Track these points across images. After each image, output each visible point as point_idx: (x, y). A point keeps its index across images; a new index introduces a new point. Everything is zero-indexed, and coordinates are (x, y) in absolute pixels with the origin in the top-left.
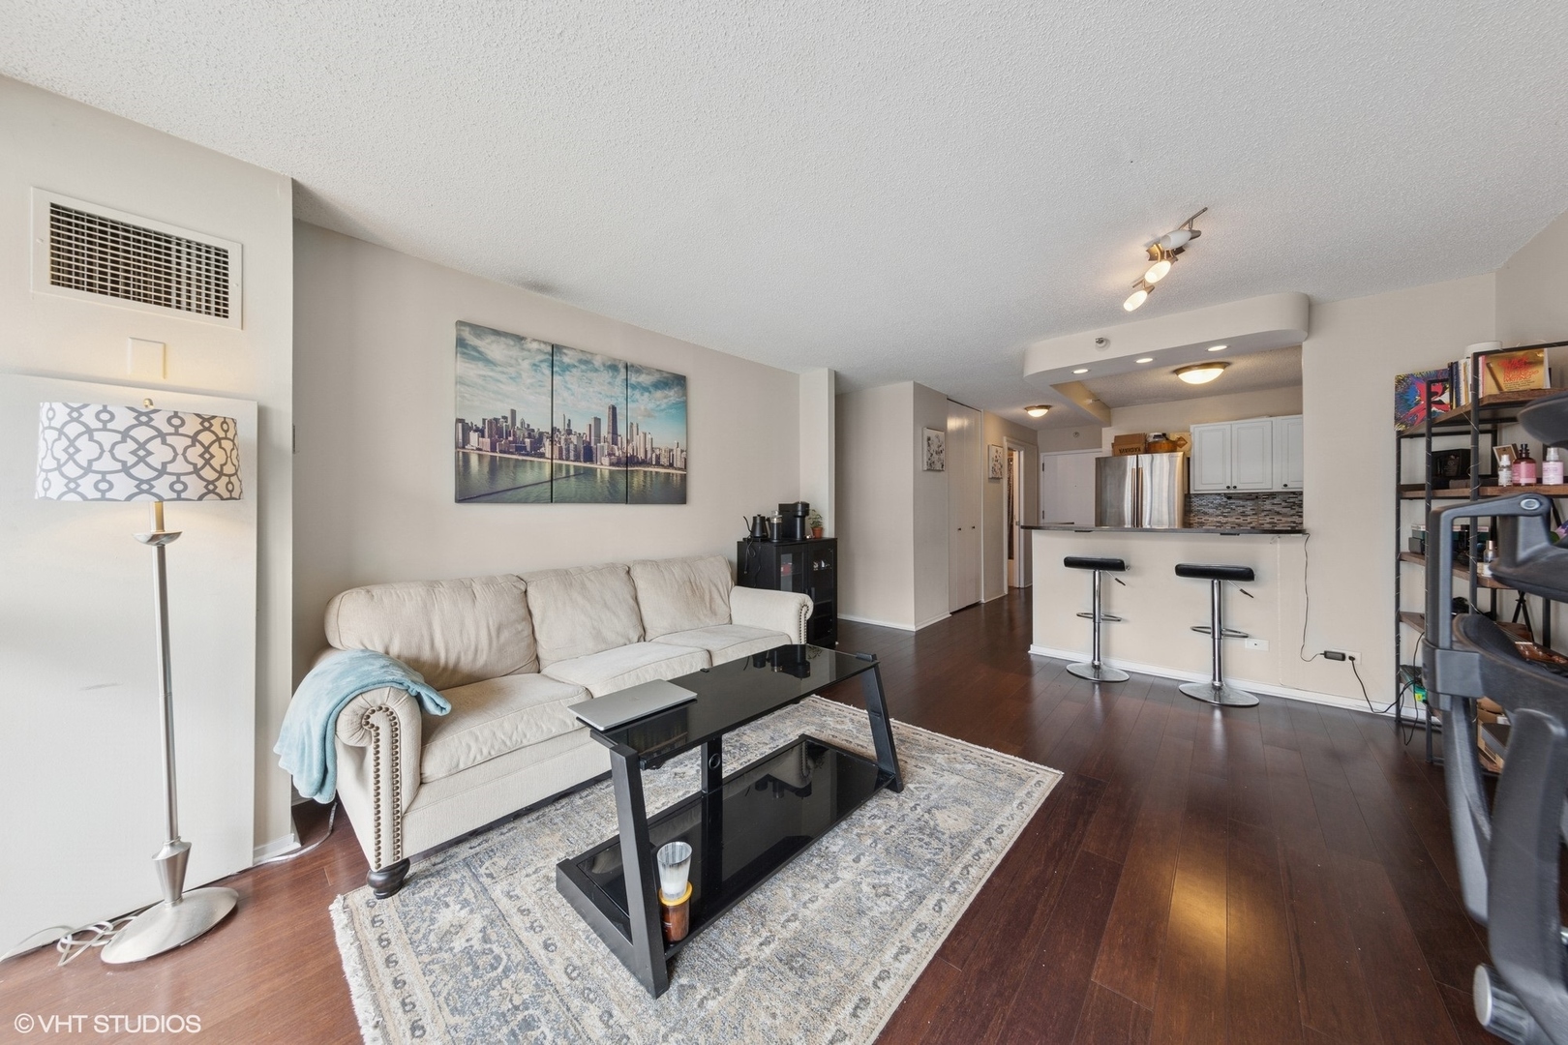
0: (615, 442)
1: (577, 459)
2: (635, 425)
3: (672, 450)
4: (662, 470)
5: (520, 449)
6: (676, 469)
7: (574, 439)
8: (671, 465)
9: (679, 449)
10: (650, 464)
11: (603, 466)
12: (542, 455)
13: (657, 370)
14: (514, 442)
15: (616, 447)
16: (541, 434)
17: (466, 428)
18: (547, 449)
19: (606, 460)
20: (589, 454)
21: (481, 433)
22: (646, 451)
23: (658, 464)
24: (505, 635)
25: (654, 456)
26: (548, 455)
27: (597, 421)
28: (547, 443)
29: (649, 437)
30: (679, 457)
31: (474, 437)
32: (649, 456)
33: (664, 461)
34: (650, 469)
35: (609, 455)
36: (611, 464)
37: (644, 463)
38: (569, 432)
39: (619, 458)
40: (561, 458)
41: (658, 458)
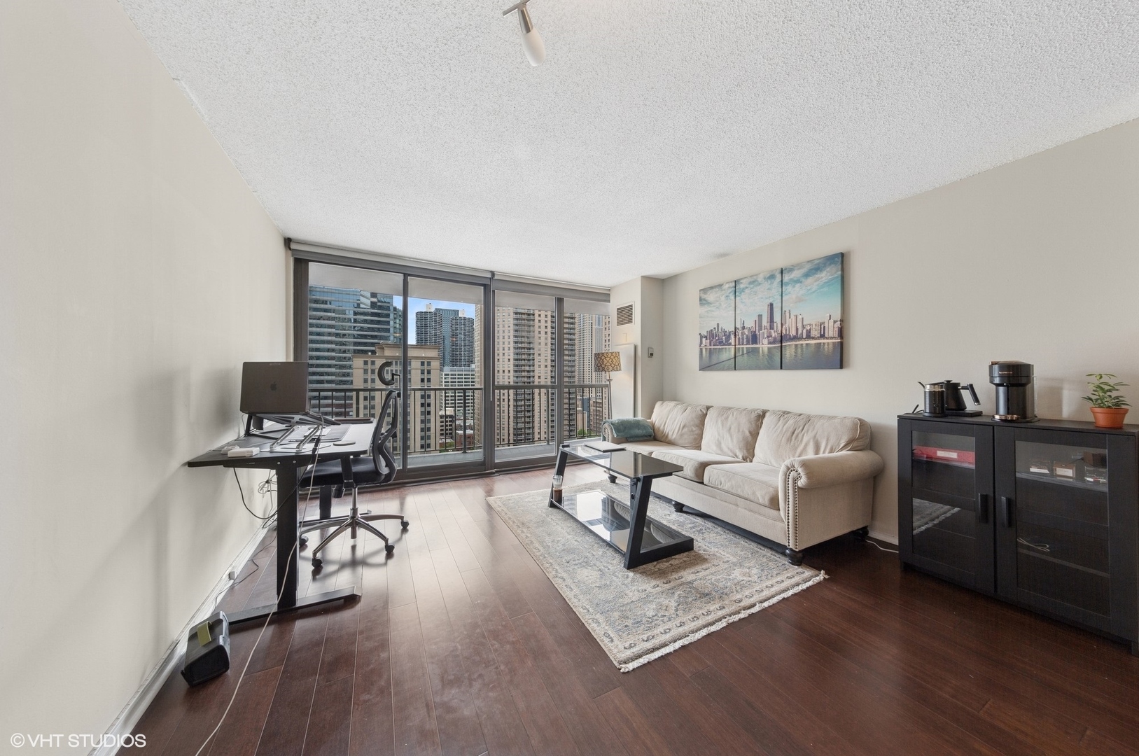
0: (772, 328)
1: (748, 343)
2: (788, 312)
3: (824, 323)
4: (812, 342)
5: (721, 343)
6: (827, 338)
7: (746, 331)
8: (822, 336)
9: (832, 321)
10: (801, 338)
11: (764, 345)
12: (730, 344)
13: (808, 262)
14: (718, 339)
15: (772, 331)
16: (730, 333)
17: (702, 337)
18: (732, 340)
19: (766, 341)
20: (755, 339)
21: (706, 337)
22: (797, 329)
23: (809, 337)
24: (686, 430)
25: (805, 331)
26: (733, 344)
27: (760, 316)
28: (732, 336)
29: (800, 317)
30: (831, 328)
31: (704, 340)
32: (800, 332)
33: (814, 333)
34: (801, 342)
35: (768, 337)
36: (770, 343)
37: (795, 338)
38: (744, 328)
39: (775, 338)
40: (739, 344)
41: (809, 332)
